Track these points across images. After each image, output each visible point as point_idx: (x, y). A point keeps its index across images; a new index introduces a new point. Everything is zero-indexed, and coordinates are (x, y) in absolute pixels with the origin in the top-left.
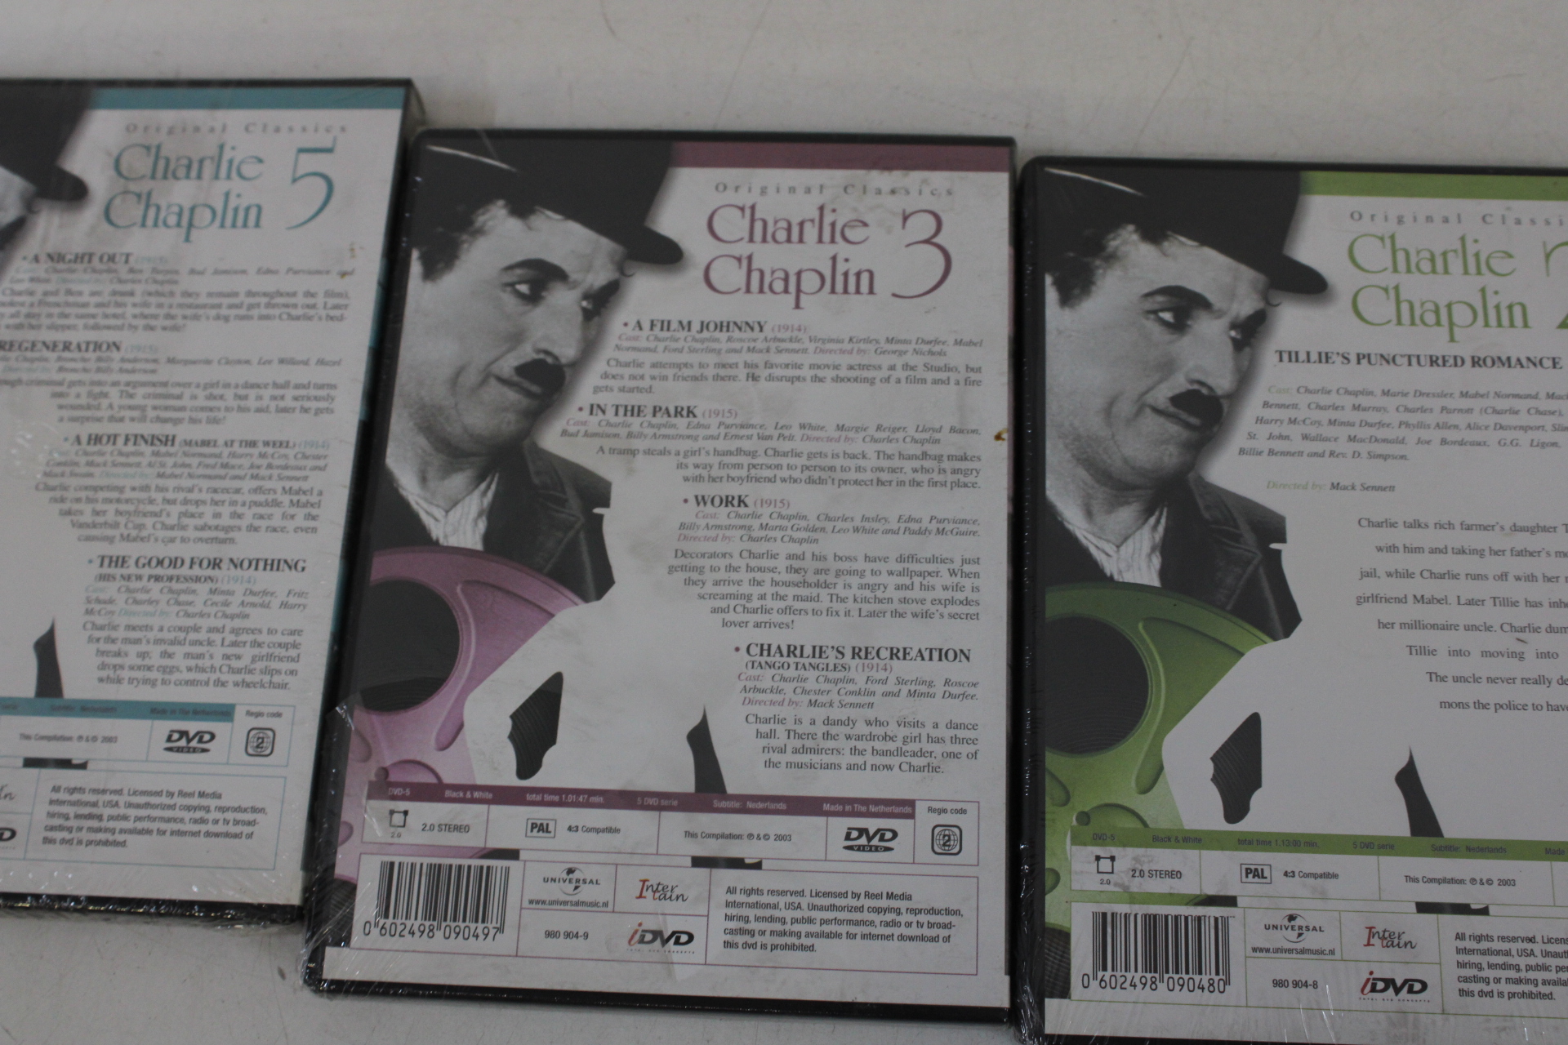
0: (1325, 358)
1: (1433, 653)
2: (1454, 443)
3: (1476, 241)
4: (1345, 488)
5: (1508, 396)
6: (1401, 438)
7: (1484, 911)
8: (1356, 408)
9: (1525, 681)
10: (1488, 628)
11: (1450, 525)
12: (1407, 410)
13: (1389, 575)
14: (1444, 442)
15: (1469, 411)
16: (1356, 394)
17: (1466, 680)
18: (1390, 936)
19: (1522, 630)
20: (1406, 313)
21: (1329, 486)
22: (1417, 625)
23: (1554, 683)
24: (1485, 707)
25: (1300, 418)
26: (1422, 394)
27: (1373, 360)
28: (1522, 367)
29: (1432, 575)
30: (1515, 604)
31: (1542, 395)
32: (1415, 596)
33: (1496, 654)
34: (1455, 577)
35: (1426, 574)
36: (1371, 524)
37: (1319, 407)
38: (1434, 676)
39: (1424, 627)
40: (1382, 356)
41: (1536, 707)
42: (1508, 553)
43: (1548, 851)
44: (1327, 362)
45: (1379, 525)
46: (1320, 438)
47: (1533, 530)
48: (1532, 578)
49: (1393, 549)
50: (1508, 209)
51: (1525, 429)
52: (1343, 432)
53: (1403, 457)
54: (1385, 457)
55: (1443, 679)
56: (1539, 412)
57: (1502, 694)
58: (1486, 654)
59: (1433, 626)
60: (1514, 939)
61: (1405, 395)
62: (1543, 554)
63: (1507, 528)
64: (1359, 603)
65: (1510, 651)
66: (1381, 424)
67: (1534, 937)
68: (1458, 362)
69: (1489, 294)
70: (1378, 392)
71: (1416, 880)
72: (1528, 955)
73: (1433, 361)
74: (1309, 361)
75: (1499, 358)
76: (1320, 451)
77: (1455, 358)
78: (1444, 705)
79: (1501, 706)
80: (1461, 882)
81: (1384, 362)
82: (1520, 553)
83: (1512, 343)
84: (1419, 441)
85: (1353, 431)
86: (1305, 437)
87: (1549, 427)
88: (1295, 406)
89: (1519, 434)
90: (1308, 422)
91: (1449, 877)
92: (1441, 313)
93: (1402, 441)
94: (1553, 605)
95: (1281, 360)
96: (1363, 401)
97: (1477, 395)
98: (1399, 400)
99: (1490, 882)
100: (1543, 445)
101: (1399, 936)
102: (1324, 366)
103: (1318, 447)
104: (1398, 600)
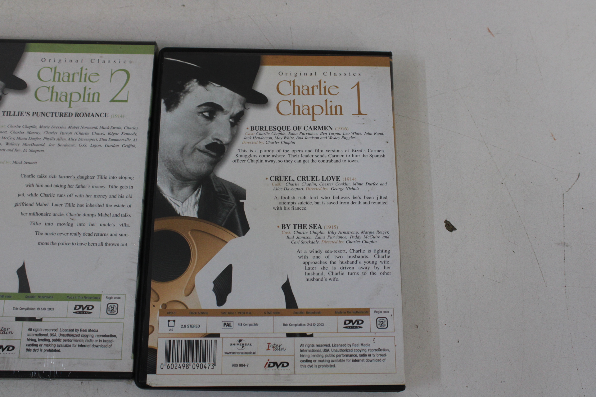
0: (20, 114)
1: (39, 224)
2: (63, 145)
3: (86, 69)
4: (19, 163)
5: (86, 128)
6: (43, 144)
7: (41, 320)
8: (29, 133)
9: (71, 234)
10: (62, 215)
11: (55, 176)
12: (48, 133)
13: (29, 195)
14: (59, 145)
15: (71, 133)
16: (29, 127)
17: (50, 234)
18: (4, 330)
19: (74, 215)
20: (55, 96)
21: (13, 162)
22: (36, 214)
23: (82, 235)
24: (55, 244)
25: (7, 137)
26: (54, 127)
27: (38, 115)
28: (93, 116)
29: (45, 195)
30: (73, 206)
31: (99, 127)
32: (37, 203)
33: (63, 225)
34: (53, 196)
35: (42, 195)
36: (25, 176)
37: (15, 132)
38: (38, 233)
39: (38, 215)
40: (42, 113)
41: (73, 244)
42: (75, 187)
43: (68, 297)
44: (21, 115)
45: (28, 177)
46: (13, 144)
47: (85, 178)
48: (81, 196)
49: (32, 185)
50: (101, 57)
51: (89, 140)
52: (21, 142)
53: (43, 151)
54: (35, 151)
55: (41, 234)
56: (96, 134)
57: (62, 239)
58: (59, 224)
59: (41, 214)
60: (50, 330)
61: (48, 127)
62: (88, 187)
63: (76, 177)
64: (15, 206)
65: (68, 223)
66: (37, 139)
67: (57, 329)
68: (70, 115)
69: (87, 89)
70: (38, 127)
71: (17, 309)
72: (54, 336)
73: (61, 115)
74: (14, 115)
75: (86, 113)
76: (12, 149)
77: (69, 113)
78: (40, 244)
79: (61, 244)
80: (34, 309)
81: (43, 115)
82: (79, 187)
83: (92, 108)
84: (50, 145)
85: (25, 141)
86: (7, 144)
87: (99, 139)
88: (6, 132)
89: (87, 142)
90: (9, 138)
91: (30, 307)
92: (68, 97)
93: (43, 145)
94: (88, 206)
95: (4, 115)
96: (32, 130)
97: (75, 127)
98: (46, 130)
99: (45, 309)
100: (95, 146)
101: (7, 330)
102: (20, 117)
103: (11, 147)
104: (30, 205)
